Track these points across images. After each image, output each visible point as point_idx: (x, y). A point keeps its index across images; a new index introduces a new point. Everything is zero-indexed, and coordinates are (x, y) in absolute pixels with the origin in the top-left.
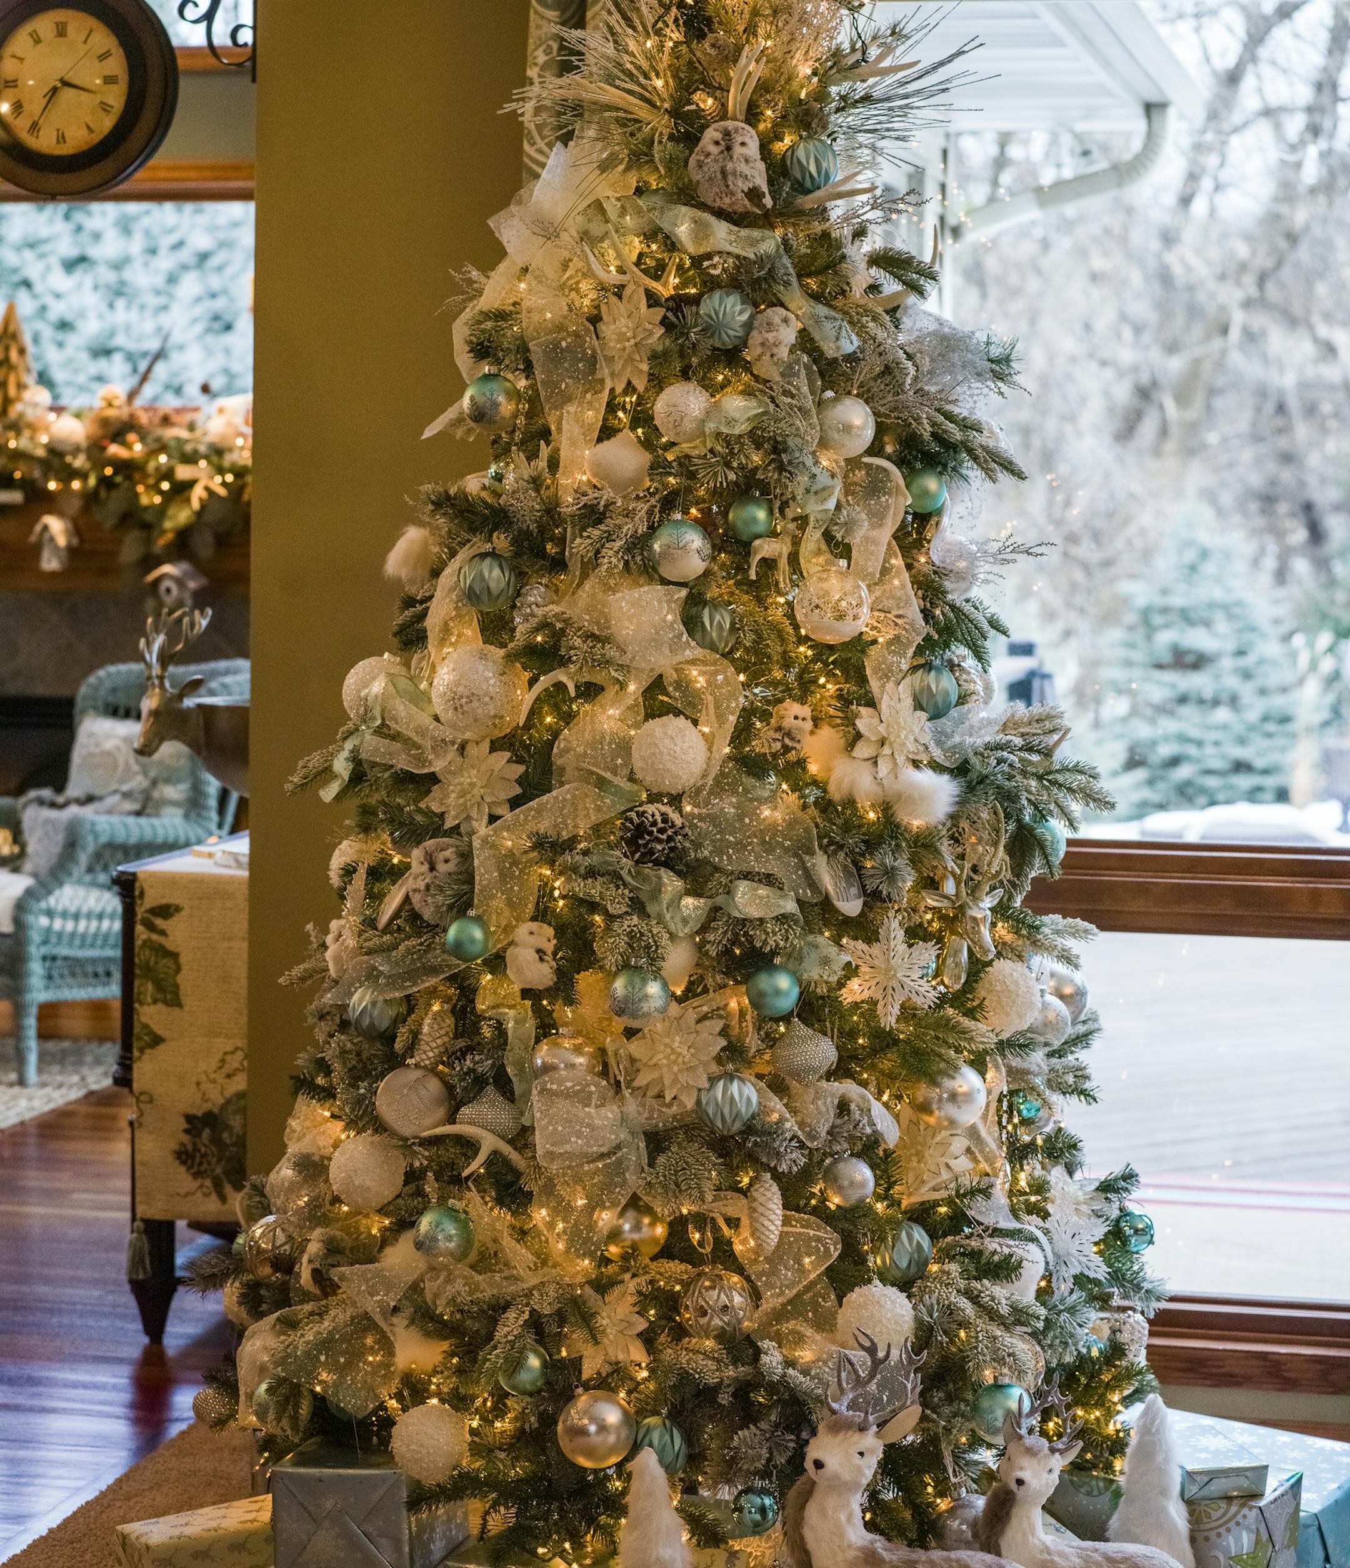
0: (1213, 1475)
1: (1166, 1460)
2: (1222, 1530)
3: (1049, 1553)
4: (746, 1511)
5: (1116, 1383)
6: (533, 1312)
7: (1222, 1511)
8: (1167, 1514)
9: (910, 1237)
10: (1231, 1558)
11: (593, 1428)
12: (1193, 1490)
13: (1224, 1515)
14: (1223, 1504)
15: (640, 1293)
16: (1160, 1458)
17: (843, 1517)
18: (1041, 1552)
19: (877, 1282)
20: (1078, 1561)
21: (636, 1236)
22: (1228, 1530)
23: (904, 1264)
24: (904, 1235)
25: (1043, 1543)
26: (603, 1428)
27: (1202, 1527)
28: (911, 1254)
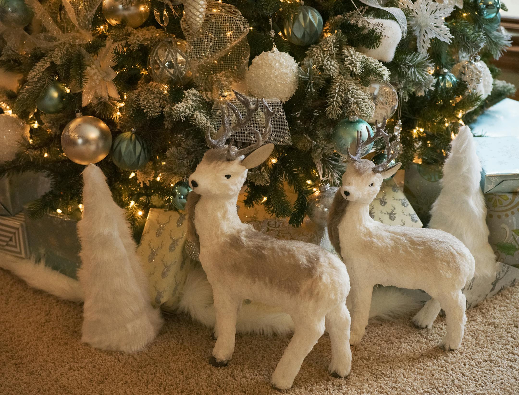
0: (504, 178)
1: (469, 171)
2: (509, 213)
3: (371, 237)
4: (177, 197)
5: (461, 105)
6: (52, 63)
7: (509, 201)
8: (468, 204)
9: (305, 17)
10: (513, 231)
11: (80, 141)
12: (489, 187)
13: (510, 203)
14: (510, 196)
15: (116, 53)
16: (464, 169)
17: (219, 215)
18: (365, 235)
19: (275, 49)
20: (390, 242)
21: (126, 13)
22: (513, 213)
23: (299, 35)
24: (301, 16)
25: (368, 229)
26: (87, 141)
27: (497, 209)
28: (305, 29)
